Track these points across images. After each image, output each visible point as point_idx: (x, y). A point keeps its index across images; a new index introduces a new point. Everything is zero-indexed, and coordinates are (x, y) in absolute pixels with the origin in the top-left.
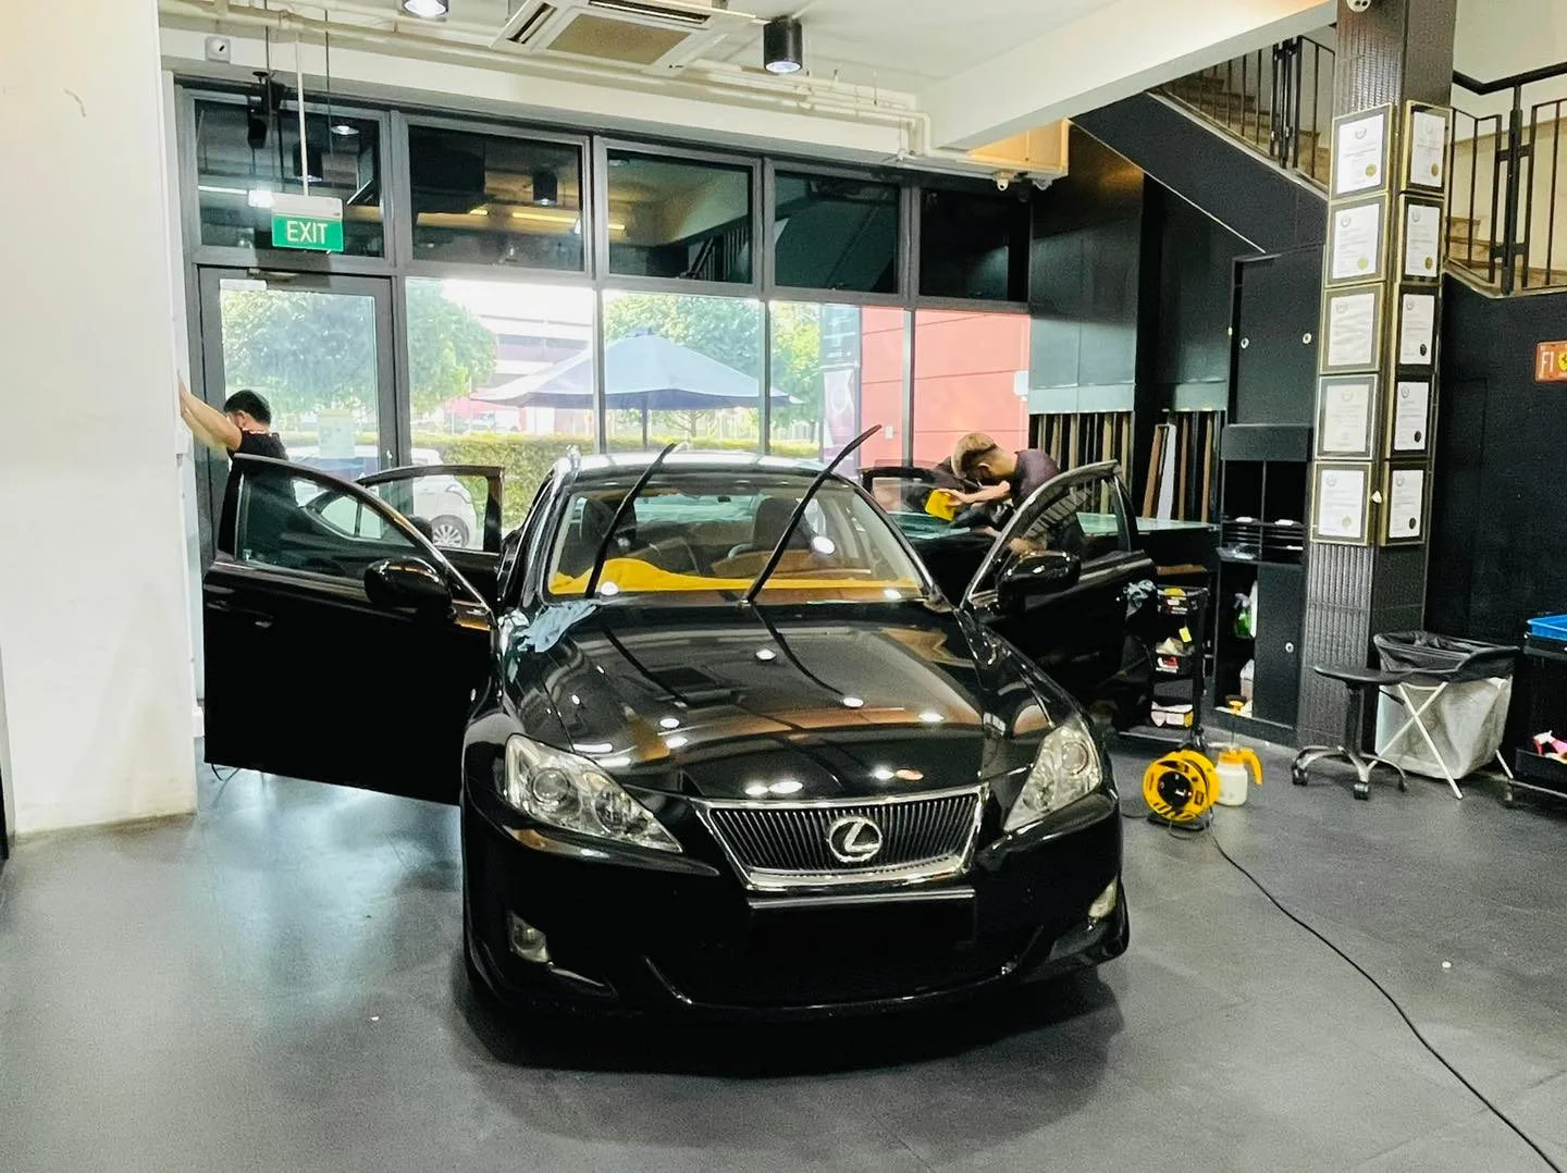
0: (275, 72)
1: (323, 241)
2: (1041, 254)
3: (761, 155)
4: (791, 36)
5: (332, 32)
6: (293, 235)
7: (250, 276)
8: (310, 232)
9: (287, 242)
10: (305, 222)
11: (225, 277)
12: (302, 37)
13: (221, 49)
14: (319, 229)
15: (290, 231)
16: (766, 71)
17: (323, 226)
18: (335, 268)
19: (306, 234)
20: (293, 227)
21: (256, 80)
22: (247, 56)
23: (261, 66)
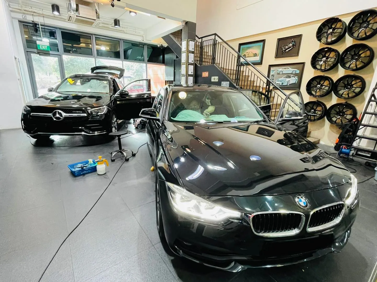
0: (35, 21)
1: (46, 49)
2: (166, 56)
3: (121, 39)
4: (118, 22)
5: (44, 16)
6: (41, 48)
7: (36, 54)
8: (44, 47)
9: (40, 48)
10: (43, 46)
11: (32, 53)
12: (39, 16)
13: (25, 17)
14: (45, 47)
15: (41, 47)
16: (115, 27)
17: (46, 47)
18: (51, 53)
19: (43, 48)
20: (41, 46)
21: (32, 22)
22: (30, 19)
23: (33, 20)
